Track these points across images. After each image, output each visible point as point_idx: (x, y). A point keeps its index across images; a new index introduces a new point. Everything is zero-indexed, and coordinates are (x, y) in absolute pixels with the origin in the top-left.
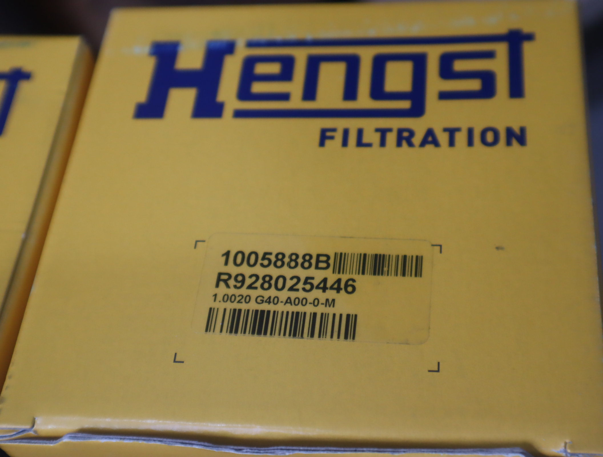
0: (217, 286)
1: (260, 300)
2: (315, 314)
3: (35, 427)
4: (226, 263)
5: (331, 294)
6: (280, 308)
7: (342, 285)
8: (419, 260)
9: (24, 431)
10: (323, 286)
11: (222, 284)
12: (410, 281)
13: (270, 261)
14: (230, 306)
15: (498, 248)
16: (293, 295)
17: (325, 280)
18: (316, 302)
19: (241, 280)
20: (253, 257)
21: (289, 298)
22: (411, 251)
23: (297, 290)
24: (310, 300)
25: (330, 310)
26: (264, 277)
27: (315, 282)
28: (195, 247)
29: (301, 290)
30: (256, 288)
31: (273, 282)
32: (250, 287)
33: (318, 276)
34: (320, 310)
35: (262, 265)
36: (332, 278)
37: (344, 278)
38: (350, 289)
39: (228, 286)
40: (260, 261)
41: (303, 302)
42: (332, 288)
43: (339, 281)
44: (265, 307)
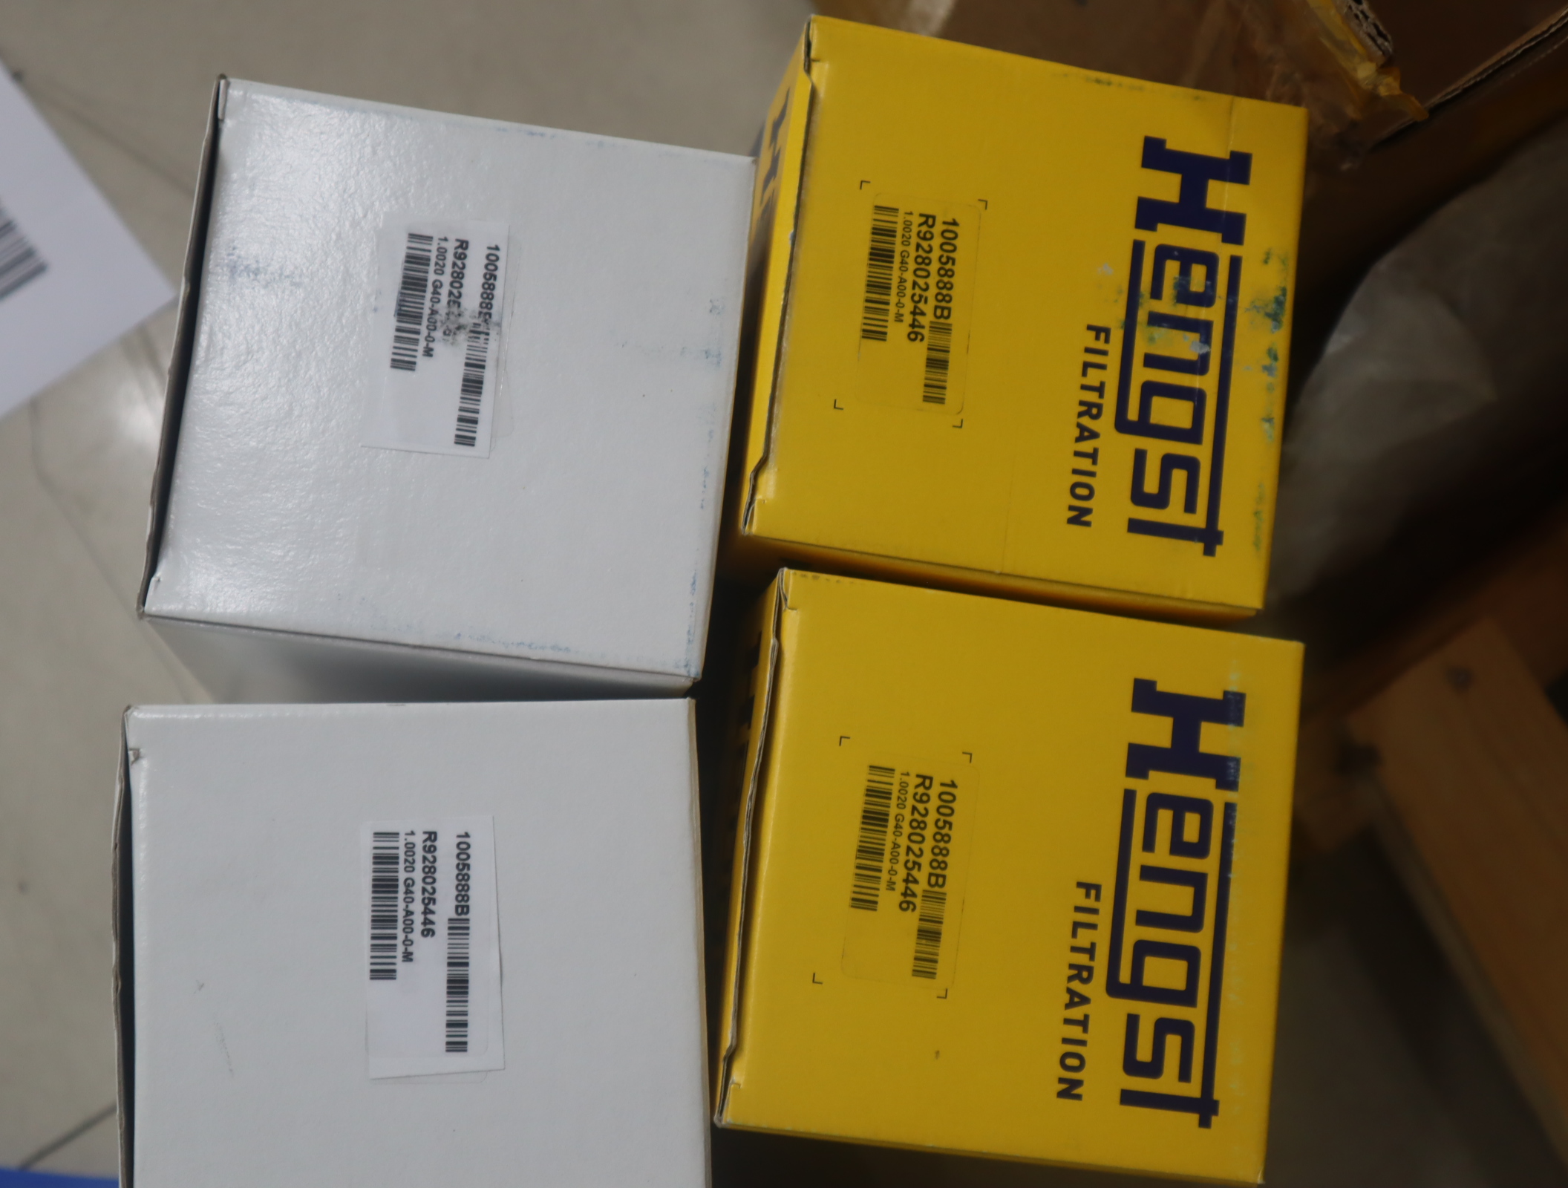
0: (918, 776)
1: (898, 819)
2: (880, 871)
3: (790, 611)
4: (943, 785)
5: (900, 887)
6: (889, 838)
7: (909, 899)
8: (931, 975)
9: (786, 599)
10: (909, 880)
11: (920, 780)
12: (909, 964)
13: (943, 828)
14: (895, 790)
15: (937, 1053)
16: (902, 850)
17: (916, 881)
18: (892, 872)
19: (923, 799)
20: (947, 811)
21: (899, 846)
22: (941, 968)
23: (907, 854)
24: (896, 867)
25: (883, 885)
26: (924, 822)
27: (915, 872)
28: (964, 753)
29: (907, 858)
30: (913, 813)
31: (918, 831)
32: (914, 808)
33: (922, 876)
34: (885, 876)
35: (937, 821)
36: (917, 889)
37: (918, 901)
38: (904, 906)
39: (917, 786)
40: (942, 818)
41: (894, 859)
42: (907, 888)
43: (914, 895)
44: (892, 823)
